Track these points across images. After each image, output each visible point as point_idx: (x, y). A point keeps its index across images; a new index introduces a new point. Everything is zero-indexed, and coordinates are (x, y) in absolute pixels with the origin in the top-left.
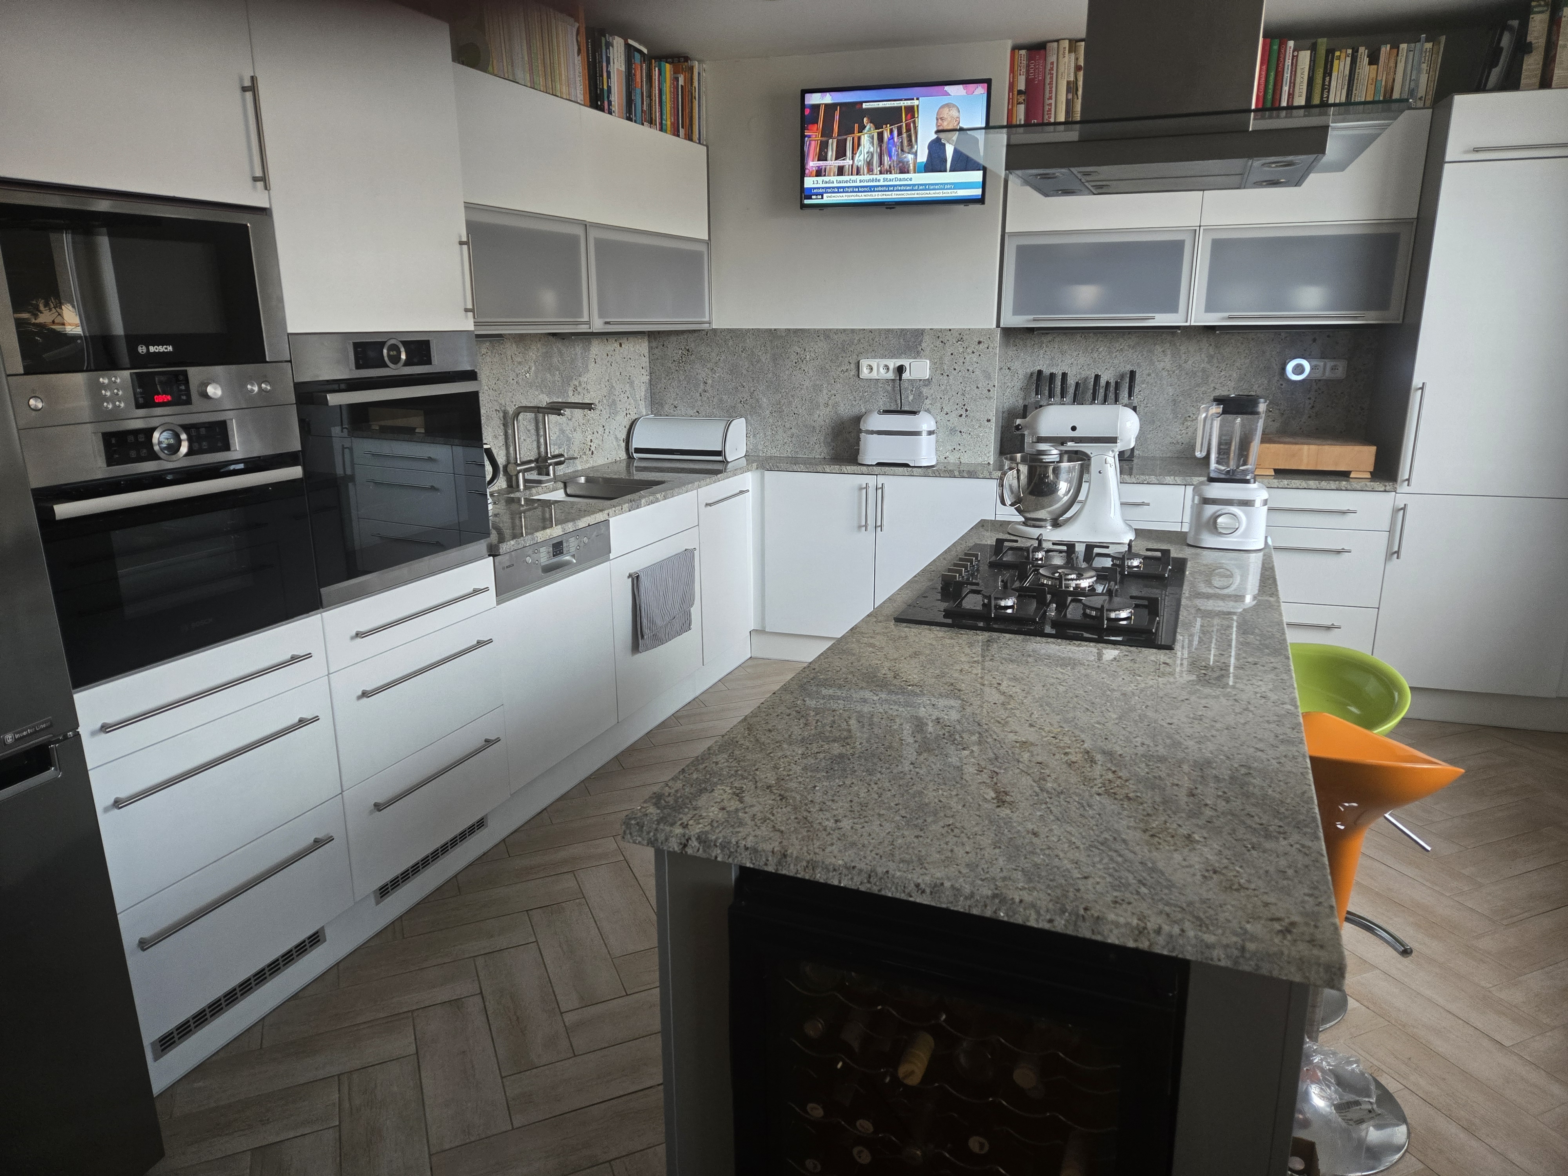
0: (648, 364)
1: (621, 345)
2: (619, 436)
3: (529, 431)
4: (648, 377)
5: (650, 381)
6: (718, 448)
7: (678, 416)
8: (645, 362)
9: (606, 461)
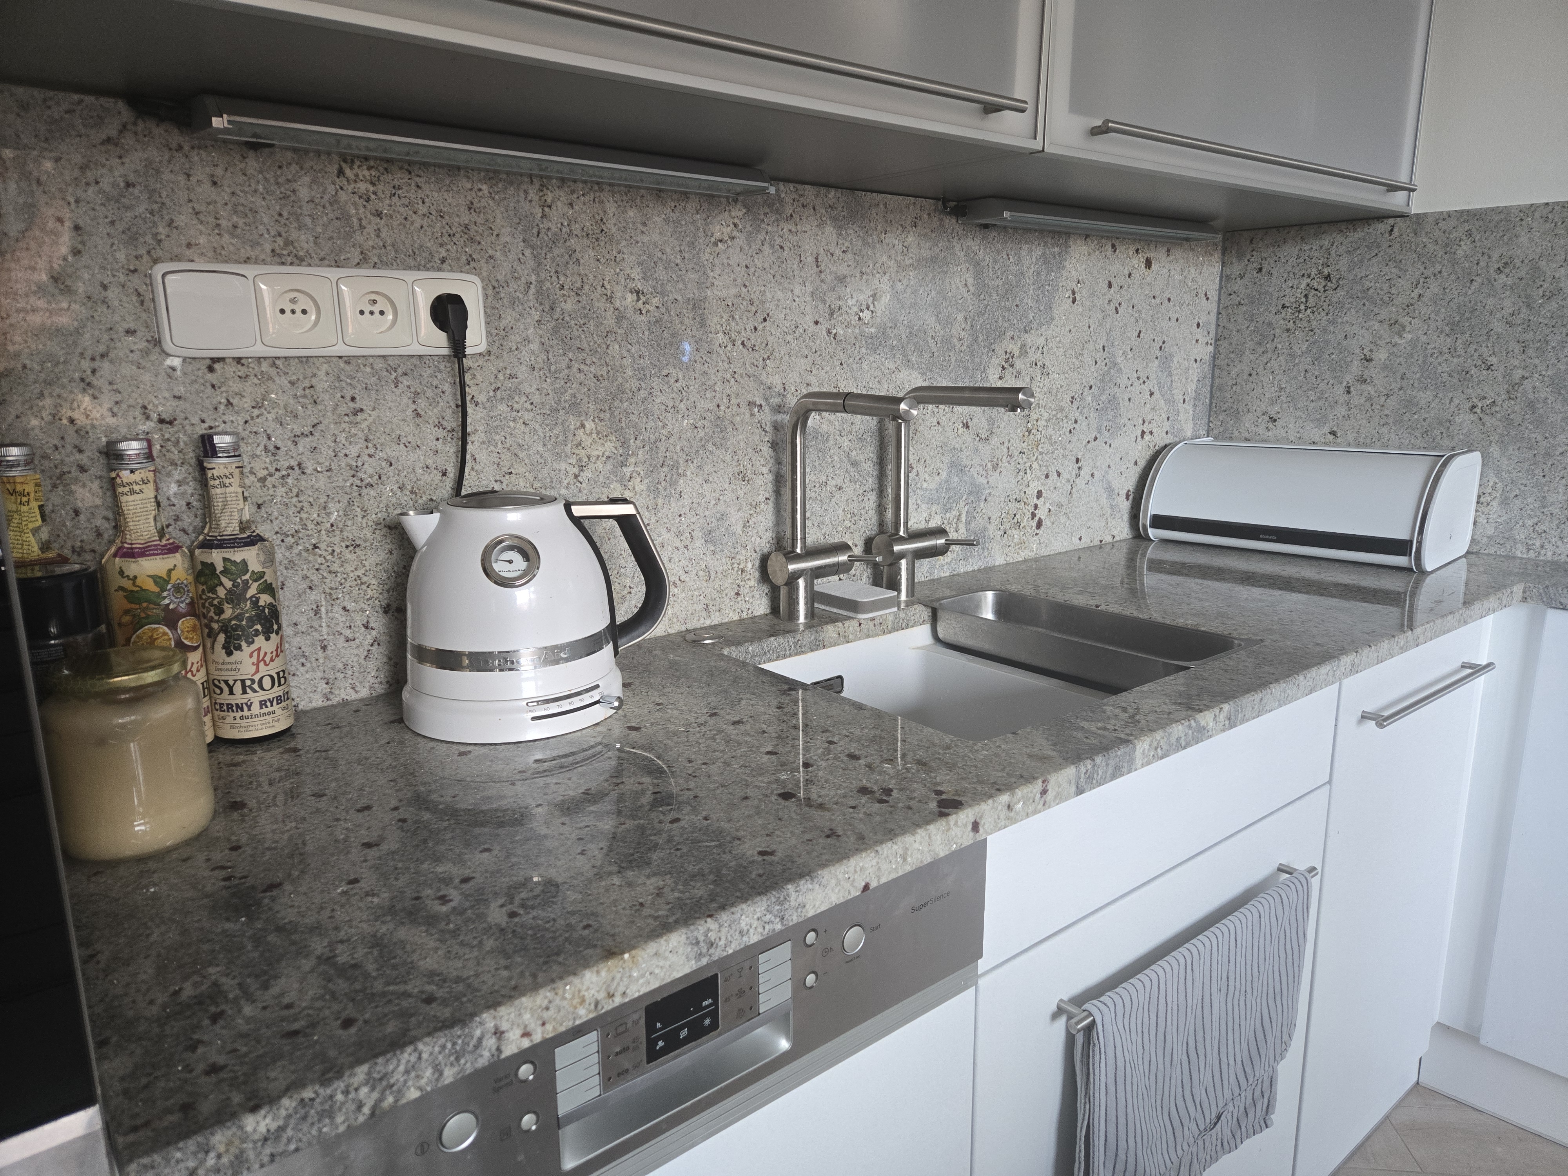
0: (1213, 318)
1: (1148, 264)
2: (1115, 485)
3: (854, 464)
4: (1211, 349)
5: (1214, 358)
6: (1400, 533)
7: (1278, 441)
8: (1206, 312)
9: (1077, 544)
